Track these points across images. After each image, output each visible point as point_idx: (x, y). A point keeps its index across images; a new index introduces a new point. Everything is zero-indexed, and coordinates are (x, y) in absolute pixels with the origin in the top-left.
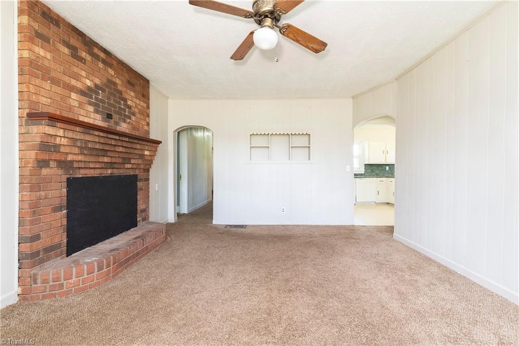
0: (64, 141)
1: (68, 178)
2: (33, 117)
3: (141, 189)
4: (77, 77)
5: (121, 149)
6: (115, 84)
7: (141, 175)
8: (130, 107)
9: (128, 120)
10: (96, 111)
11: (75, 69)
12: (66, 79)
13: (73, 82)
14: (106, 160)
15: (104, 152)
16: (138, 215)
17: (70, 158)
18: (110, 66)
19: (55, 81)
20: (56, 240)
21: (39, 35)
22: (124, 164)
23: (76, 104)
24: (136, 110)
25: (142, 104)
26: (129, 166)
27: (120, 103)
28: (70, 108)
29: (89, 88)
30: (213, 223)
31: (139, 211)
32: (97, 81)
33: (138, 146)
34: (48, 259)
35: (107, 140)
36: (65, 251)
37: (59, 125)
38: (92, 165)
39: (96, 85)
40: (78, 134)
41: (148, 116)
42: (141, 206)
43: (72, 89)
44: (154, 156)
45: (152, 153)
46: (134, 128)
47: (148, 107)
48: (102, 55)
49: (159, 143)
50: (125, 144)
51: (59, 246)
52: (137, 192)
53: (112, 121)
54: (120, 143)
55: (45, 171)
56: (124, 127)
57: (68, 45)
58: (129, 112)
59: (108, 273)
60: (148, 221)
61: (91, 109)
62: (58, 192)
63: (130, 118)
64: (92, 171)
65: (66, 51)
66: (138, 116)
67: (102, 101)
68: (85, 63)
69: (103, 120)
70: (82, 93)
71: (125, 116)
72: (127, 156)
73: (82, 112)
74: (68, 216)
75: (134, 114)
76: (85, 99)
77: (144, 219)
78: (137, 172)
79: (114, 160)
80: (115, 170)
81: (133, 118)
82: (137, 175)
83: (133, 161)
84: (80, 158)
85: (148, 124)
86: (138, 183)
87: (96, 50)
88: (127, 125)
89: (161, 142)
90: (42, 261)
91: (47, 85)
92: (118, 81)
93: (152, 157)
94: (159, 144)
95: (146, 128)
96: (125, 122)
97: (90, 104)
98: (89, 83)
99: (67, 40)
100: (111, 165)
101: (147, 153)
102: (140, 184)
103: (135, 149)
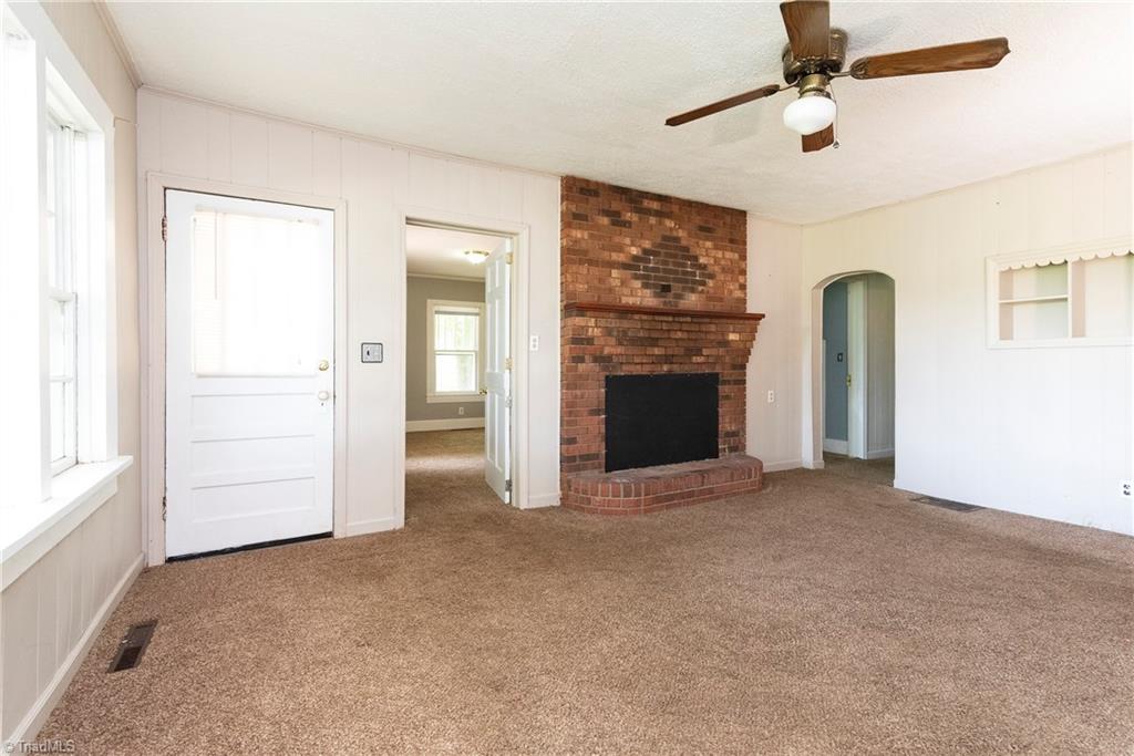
0: (597, 332)
1: (607, 377)
2: (572, 308)
3: (727, 397)
4: (620, 249)
5: (679, 335)
6: (677, 239)
7: (726, 373)
8: (704, 267)
9: (700, 288)
10: (645, 286)
11: (617, 239)
12: (605, 255)
13: (615, 257)
14: (657, 351)
15: (654, 342)
16: (720, 440)
17: (607, 351)
18: (669, 215)
19: (591, 262)
20: (593, 450)
21: (576, 216)
22: (690, 356)
23: (618, 282)
24: (717, 268)
25: (729, 255)
26: (700, 359)
27: (684, 265)
28: (611, 290)
29: (635, 258)
30: (895, 486)
31: (721, 434)
32: (647, 244)
33: (713, 328)
34: (585, 468)
35: (653, 323)
36: (604, 465)
37: (588, 313)
38: (637, 360)
39: (645, 251)
40: (613, 322)
41: (743, 272)
42: (726, 425)
43: (612, 265)
44: (751, 341)
45: (745, 336)
46: (710, 299)
47: (743, 257)
48: (655, 205)
49: (760, 317)
50: (685, 327)
51: (596, 456)
52: (718, 400)
53: (671, 294)
54: (677, 327)
55: (581, 367)
56: (692, 301)
57: (607, 213)
58: (702, 275)
59: (637, 504)
60: (742, 453)
61: (637, 284)
62: (596, 393)
63: (704, 284)
64: (639, 367)
65: (605, 221)
66: (721, 277)
67: (655, 270)
68: (630, 227)
69: (656, 295)
70: (625, 266)
71: (695, 282)
72: (692, 344)
73: (626, 291)
74: (607, 422)
75: (711, 276)
76: (629, 273)
77: (733, 449)
78: (718, 369)
79: (670, 352)
80: (675, 366)
81: (711, 283)
82: (717, 374)
83: (705, 352)
84: (620, 350)
85: (743, 287)
86: (720, 387)
87: (646, 203)
88: (697, 295)
89: (763, 316)
90: (578, 469)
91: (584, 269)
92: (681, 233)
93: (748, 343)
94: (760, 319)
95: (738, 294)
96: (693, 290)
97: (636, 277)
98: (634, 251)
99: (606, 207)
100: (668, 359)
101: (732, 337)
102: (723, 390)
103: (707, 332)
